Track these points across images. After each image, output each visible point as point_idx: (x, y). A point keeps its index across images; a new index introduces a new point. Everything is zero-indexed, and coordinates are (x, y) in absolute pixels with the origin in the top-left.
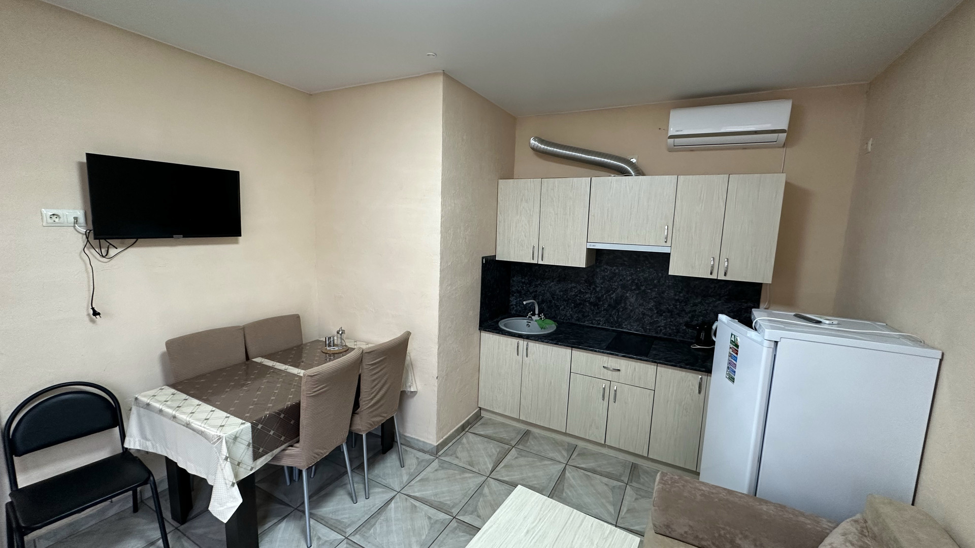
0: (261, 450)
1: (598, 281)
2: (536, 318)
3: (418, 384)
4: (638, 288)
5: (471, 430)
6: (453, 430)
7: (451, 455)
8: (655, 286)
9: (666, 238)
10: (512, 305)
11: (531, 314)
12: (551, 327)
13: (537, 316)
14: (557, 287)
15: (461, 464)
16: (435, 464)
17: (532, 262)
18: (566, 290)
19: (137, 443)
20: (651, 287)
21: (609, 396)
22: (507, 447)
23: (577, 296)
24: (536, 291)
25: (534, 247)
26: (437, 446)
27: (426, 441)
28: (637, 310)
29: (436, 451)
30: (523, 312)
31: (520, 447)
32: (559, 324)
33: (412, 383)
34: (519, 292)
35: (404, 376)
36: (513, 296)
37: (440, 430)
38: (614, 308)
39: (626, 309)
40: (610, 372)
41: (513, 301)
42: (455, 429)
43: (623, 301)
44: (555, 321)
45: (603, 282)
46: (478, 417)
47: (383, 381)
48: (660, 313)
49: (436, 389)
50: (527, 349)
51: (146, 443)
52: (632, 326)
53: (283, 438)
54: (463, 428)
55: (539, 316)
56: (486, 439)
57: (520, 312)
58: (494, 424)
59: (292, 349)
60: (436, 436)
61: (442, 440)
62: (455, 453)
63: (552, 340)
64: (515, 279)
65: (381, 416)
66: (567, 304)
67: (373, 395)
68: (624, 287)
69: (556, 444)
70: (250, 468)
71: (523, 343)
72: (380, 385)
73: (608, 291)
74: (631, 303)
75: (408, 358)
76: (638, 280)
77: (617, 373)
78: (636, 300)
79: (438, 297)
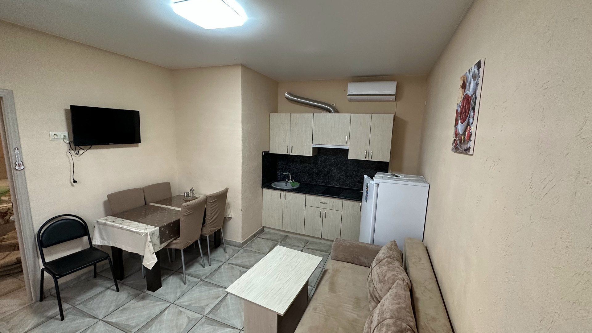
0: (163, 240)
1: (319, 163)
2: (290, 181)
3: (232, 214)
4: (337, 165)
5: (259, 237)
6: (250, 236)
7: (249, 247)
8: (345, 164)
9: (347, 142)
10: (278, 176)
11: (288, 180)
12: (297, 185)
13: (290, 180)
14: (300, 166)
15: (254, 250)
16: (242, 251)
17: (287, 154)
18: (304, 167)
19: (99, 242)
20: (343, 165)
21: (322, 215)
22: (276, 242)
23: (309, 170)
24: (290, 168)
25: (288, 146)
26: (242, 243)
27: (236, 241)
28: (337, 176)
29: (242, 245)
30: (284, 179)
31: (283, 242)
32: (301, 184)
33: (229, 214)
34: (282, 169)
35: (225, 210)
36: (279, 171)
37: (243, 236)
38: (327, 175)
39: (332, 175)
40: (323, 204)
41: (279, 173)
42: (251, 235)
43: (331, 172)
44: (299, 183)
45: (322, 163)
46: (262, 231)
47: (216, 211)
48: (347, 177)
49: (241, 216)
50: (285, 196)
51: (104, 242)
52: (335, 183)
53: (172, 235)
54: (255, 236)
55: (292, 181)
56: (266, 240)
57: (282, 179)
58: (270, 233)
59: (167, 199)
60: (241, 238)
61: (244, 240)
62: (251, 246)
63: (297, 191)
64: (279, 162)
65: (215, 228)
66: (305, 174)
67: (211, 217)
68: (331, 165)
69: (299, 240)
70: (159, 247)
71: (283, 193)
72: (214, 213)
73: (323, 167)
74: (334, 172)
75: (227, 201)
76: (337, 162)
77: (326, 204)
78: (336, 171)
79: (241, 171)
